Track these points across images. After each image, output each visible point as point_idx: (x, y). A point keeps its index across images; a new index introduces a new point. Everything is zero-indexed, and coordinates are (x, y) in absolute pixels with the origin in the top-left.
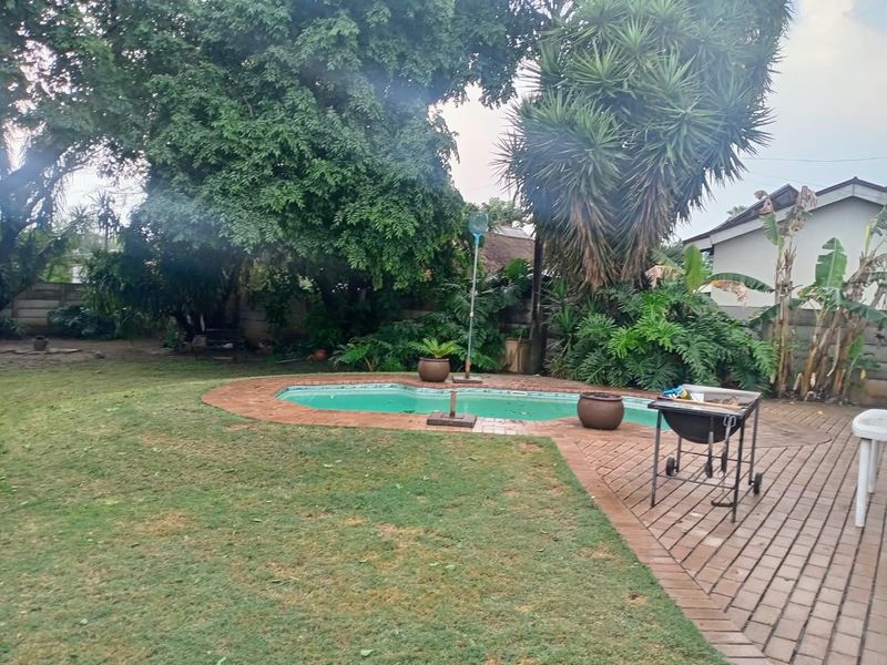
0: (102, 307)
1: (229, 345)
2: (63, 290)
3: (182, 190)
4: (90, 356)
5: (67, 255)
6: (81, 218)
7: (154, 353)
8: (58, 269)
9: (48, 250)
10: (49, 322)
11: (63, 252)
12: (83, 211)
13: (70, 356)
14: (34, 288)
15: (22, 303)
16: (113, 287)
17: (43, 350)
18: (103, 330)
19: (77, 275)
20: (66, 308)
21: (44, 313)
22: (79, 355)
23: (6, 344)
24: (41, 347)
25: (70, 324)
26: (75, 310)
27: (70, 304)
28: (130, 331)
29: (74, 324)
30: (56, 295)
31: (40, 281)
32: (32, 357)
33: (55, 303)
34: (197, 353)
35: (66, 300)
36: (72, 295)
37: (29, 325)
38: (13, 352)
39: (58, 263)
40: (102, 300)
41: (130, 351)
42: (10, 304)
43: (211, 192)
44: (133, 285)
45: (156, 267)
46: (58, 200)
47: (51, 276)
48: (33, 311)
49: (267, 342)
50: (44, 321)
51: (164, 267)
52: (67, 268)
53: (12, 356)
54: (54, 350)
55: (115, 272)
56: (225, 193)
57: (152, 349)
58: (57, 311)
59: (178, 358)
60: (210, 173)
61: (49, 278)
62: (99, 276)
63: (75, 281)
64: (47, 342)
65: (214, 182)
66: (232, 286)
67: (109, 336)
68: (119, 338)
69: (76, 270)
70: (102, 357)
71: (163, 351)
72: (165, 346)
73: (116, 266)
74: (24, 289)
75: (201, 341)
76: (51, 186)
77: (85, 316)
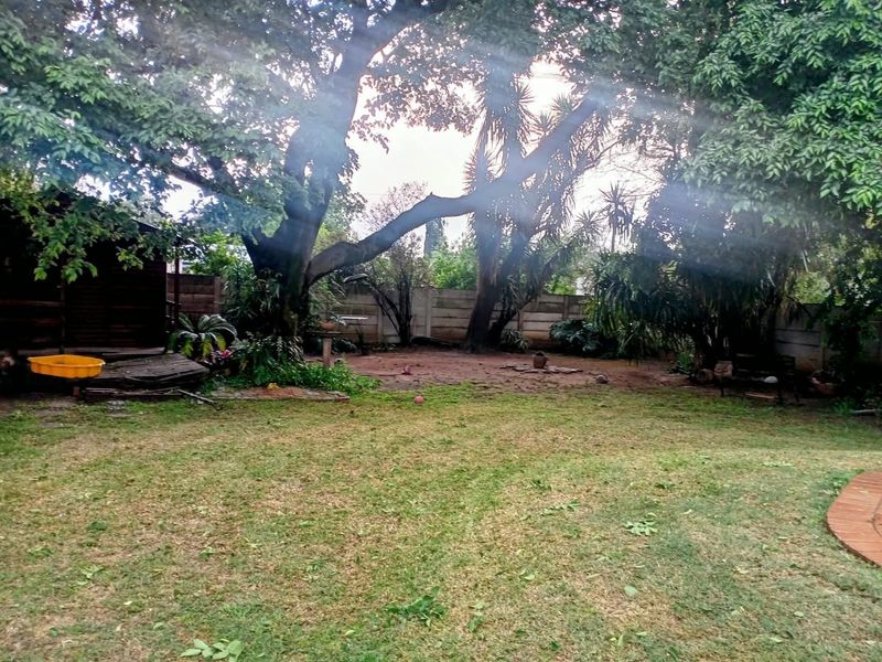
0: (606, 322)
1: (771, 379)
2: (566, 302)
3: (752, 126)
4: (591, 379)
5: (573, 267)
6: (589, 224)
7: (664, 379)
8: (563, 281)
9: (555, 259)
10: (551, 336)
11: (569, 261)
12: (591, 216)
13: (570, 376)
14: (539, 300)
15: (527, 316)
16: (622, 296)
17: (542, 368)
18: (604, 348)
19: (581, 286)
20: (568, 322)
21: (547, 326)
22: (578, 376)
23: (509, 358)
24: (540, 365)
25: (571, 338)
26: (577, 325)
27: (572, 317)
28: (637, 351)
29: (575, 339)
30: (560, 309)
31: (546, 293)
32: (530, 376)
33: (557, 316)
34: (721, 384)
35: (569, 313)
36: (575, 308)
37: (534, 339)
38: (513, 368)
39: (564, 274)
40: (607, 315)
41: (635, 375)
42: (515, 317)
43: (808, 119)
44: (647, 293)
45: (674, 273)
46: (568, 204)
47: (557, 288)
48: (537, 324)
49: (824, 378)
50: (547, 335)
51: (685, 271)
52: (572, 280)
53: (511, 373)
54: (552, 368)
55: (626, 276)
56: (834, 116)
57: (660, 375)
58: (559, 324)
59: (698, 390)
60: (804, 92)
61: (554, 290)
62: (604, 284)
63: (578, 293)
64: (546, 360)
65: (814, 103)
66: (774, 297)
67: (611, 354)
68: (622, 357)
69: (579, 281)
70: (605, 382)
71: (674, 378)
72: (676, 371)
73: (628, 271)
74: (530, 301)
75: (725, 369)
76: (562, 190)
77: (586, 331)
